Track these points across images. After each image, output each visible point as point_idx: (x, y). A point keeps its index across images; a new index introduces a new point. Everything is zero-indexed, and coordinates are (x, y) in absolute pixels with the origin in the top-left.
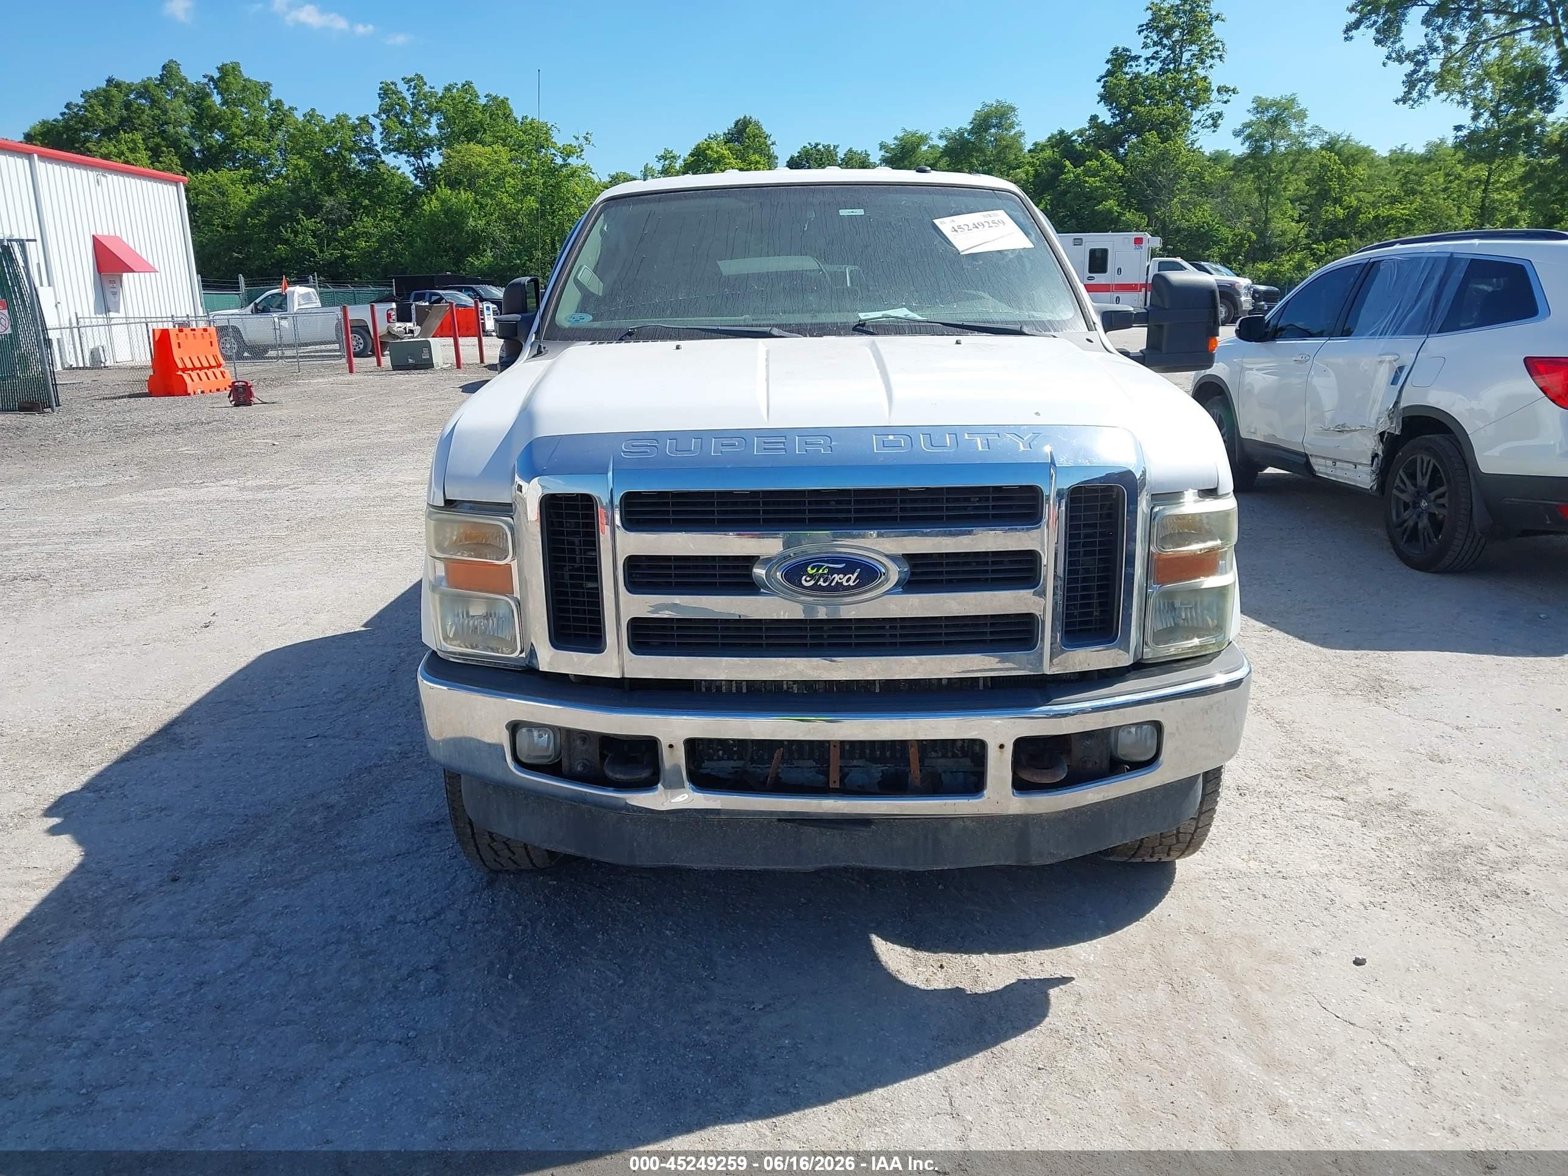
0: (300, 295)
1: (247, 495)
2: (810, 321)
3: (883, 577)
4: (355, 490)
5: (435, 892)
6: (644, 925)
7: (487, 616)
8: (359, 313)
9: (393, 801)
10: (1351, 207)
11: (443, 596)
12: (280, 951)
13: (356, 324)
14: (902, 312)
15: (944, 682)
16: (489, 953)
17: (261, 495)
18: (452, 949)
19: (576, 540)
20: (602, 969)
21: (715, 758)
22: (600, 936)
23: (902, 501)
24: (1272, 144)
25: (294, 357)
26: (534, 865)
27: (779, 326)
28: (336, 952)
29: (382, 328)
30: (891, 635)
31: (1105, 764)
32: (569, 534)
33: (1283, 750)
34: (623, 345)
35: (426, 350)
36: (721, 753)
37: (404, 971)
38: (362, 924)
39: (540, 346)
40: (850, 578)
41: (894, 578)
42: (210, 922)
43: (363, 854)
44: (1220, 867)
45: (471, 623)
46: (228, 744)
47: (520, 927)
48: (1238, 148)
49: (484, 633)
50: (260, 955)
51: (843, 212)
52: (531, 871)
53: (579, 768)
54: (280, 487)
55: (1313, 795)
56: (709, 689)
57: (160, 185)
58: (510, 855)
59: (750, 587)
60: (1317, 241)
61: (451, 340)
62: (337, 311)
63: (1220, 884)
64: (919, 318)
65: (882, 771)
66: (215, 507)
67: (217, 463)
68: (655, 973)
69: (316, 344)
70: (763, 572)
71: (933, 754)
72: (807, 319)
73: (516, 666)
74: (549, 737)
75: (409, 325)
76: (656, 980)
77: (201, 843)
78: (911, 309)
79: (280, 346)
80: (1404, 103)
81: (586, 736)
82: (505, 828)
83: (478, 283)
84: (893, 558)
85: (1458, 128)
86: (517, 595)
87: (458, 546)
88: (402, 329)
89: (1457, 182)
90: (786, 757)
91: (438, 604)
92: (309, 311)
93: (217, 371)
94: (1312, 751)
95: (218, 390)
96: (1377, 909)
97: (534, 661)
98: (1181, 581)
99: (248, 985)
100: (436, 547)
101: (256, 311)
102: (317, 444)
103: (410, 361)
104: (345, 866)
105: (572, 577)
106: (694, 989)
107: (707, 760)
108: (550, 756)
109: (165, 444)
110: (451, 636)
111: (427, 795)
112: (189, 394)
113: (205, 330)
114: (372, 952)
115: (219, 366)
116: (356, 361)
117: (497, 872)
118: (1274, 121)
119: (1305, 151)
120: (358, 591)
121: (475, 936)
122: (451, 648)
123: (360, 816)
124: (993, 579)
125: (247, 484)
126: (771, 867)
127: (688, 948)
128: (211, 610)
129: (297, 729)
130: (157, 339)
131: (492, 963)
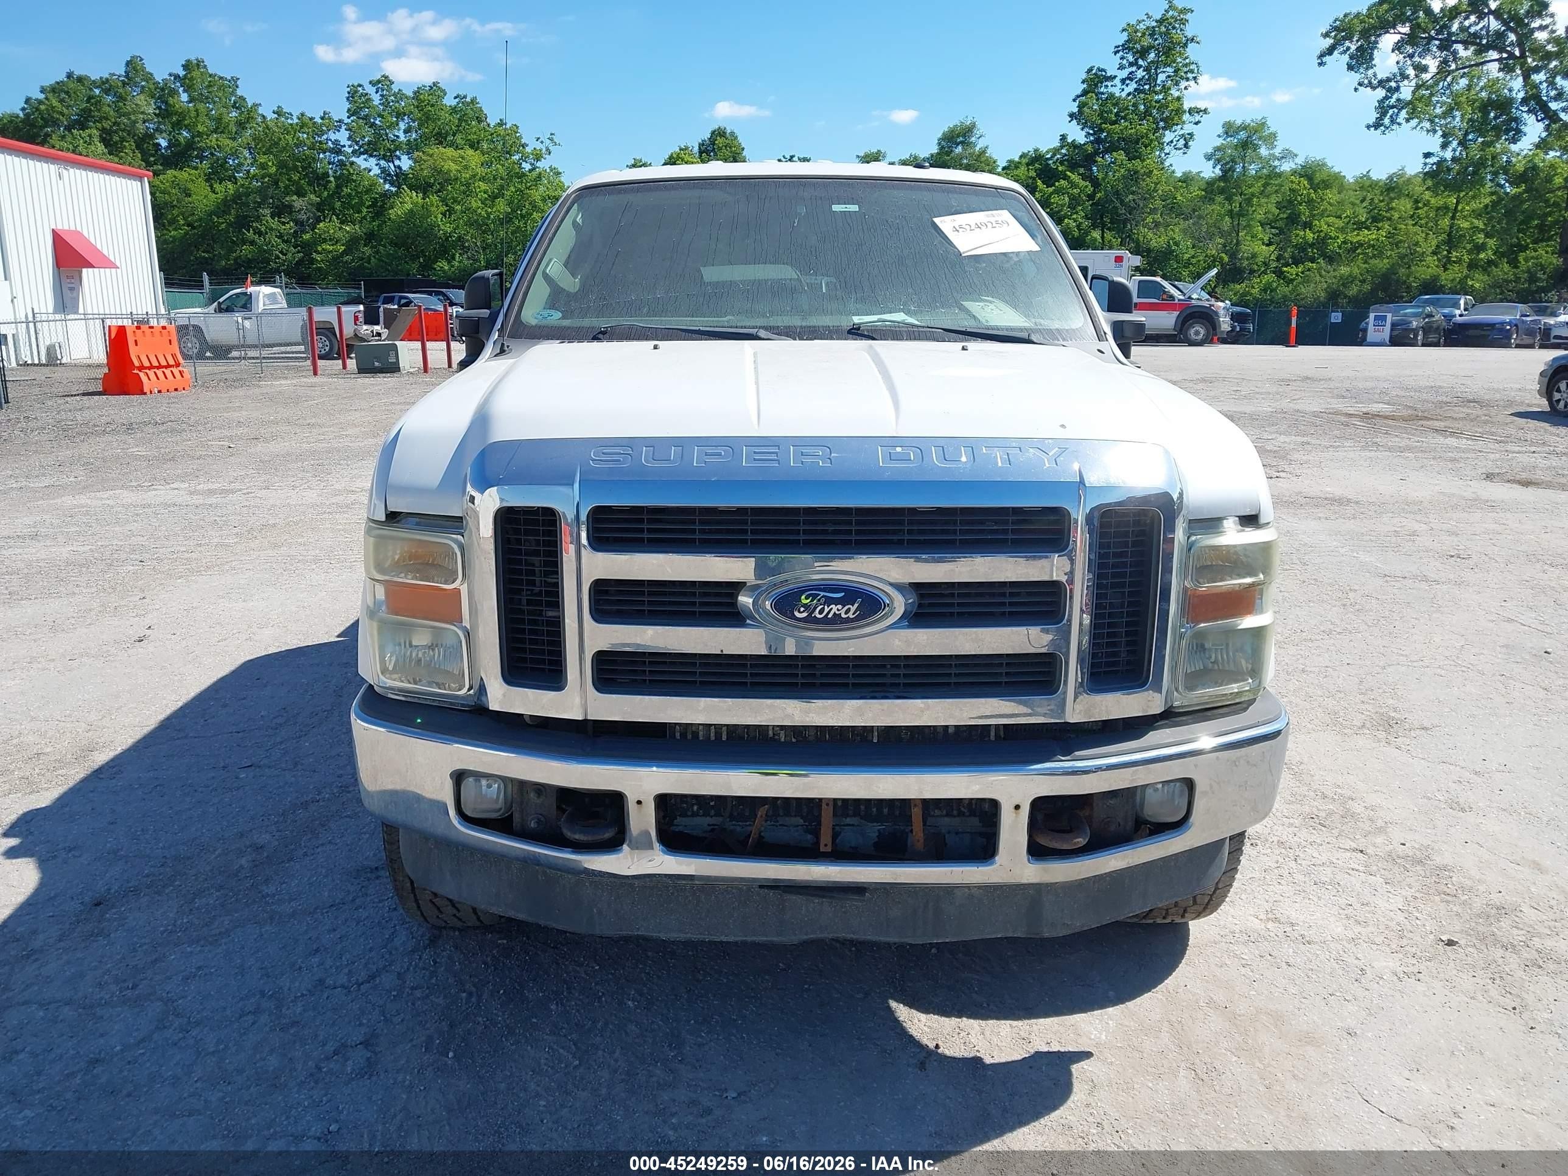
0: (265, 296)
1: (198, 500)
2: (800, 324)
3: (887, 609)
4: (311, 496)
5: (371, 950)
6: (603, 993)
7: (431, 647)
8: (325, 314)
9: (330, 842)
10: (1322, 231)
11: (383, 623)
12: (189, 1022)
13: (321, 326)
14: (900, 317)
15: (951, 730)
16: (428, 1025)
17: (212, 500)
18: (386, 1020)
19: (535, 560)
20: (555, 1047)
21: (689, 813)
22: (553, 1007)
23: (911, 523)
24: (1244, 167)
25: (257, 358)
26: (481, 922)
27: (765, 328)
28: (253, 1024)
29: (349, 330)
30: (892, 675)
31: (1130, 824)
32: (529, 553)
33: (1293, 795)
34: (595, 345)
35: (392, 354)
36: (695, 808)
37: (330, 1047)
38: (286, 989)
39: (503, 344)
40: (849, 609)
41: (899, 611)
42: (111, 986)
43: (293, 904)
44: (1237, 929)
45: (414, 655)
46: (151, 774)
47: (464, 995)
48: (1209, 171)
49: (429, 665)
50: (165, 1027)
51: (836, 208)
52: (478, 928)
53: (533, 825)
54: (233, 492)
55: (1330, 846)
56: (683, 735)
57: (123, 181)
58: (455, 911)
59: (735, 618)
60: (1287, 265)
61: (418, 344)
62: (303, 311)
63: (1238, 949)
64: (916, 323)
65: (879, 830)
66: (162, 511)
67: (168, 465)
68: (614, 1053)
69: (280, 345)
70: (751, 601)
71: (937, 812)
72: (796, 322)
73: (463, 705)
74: (499, 787)
75: (377, 328)
76: (616, 1061)
77: (110, 890)
78: (908, 313)
79: (243, 346)
80: (1376, 129)
81: (540, 789)
82: (448, 888)
83: (449, 287)
84: (898, 587)
85: (1427, 155)
86: (466, 623)
87: (401, 566)
88: (369, 332)
89: (1425, 209)
90: (771, 813)
91: (375, 633)
92: (274, 311)
93: (176, 371)
94: (1325, 797)
95: (176, 390)
96: (1412, 980)
97: (483, 699)
98: (1216, 619)
99: (148, 1065)
100: (375, 568)
101: (220, 310)
102: (274, 447)
103: (377, 364)
104: (272, 918)
105: (529, 602)
106: (658, 1072)
107: (680, 816)
108: (501, 809)
109: (115, 444)
110: (391, 668)
111: (368, 835)
112: (145, 394)
113: (164, 328)
114: (295, 1023)
115: (178, 365)
116: (321, 363)
117: (440, 928)
118: (1245, 145)
119: (1274, 175)
120: (306, 604)
121: (413, 1004)
122: (390, 683)
123: (291, 859)
124: (1011, 613)
125: (198, 488)
126: (749, 939)
127: (653, 1022)
128: (148, 622)
129: (230, 757)
130: (113, 337)
131: (430, 1038)
